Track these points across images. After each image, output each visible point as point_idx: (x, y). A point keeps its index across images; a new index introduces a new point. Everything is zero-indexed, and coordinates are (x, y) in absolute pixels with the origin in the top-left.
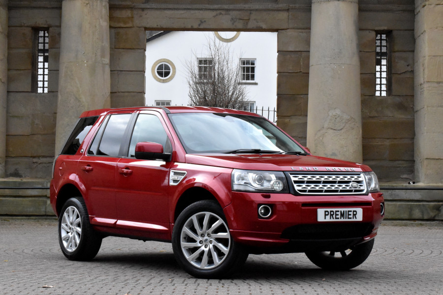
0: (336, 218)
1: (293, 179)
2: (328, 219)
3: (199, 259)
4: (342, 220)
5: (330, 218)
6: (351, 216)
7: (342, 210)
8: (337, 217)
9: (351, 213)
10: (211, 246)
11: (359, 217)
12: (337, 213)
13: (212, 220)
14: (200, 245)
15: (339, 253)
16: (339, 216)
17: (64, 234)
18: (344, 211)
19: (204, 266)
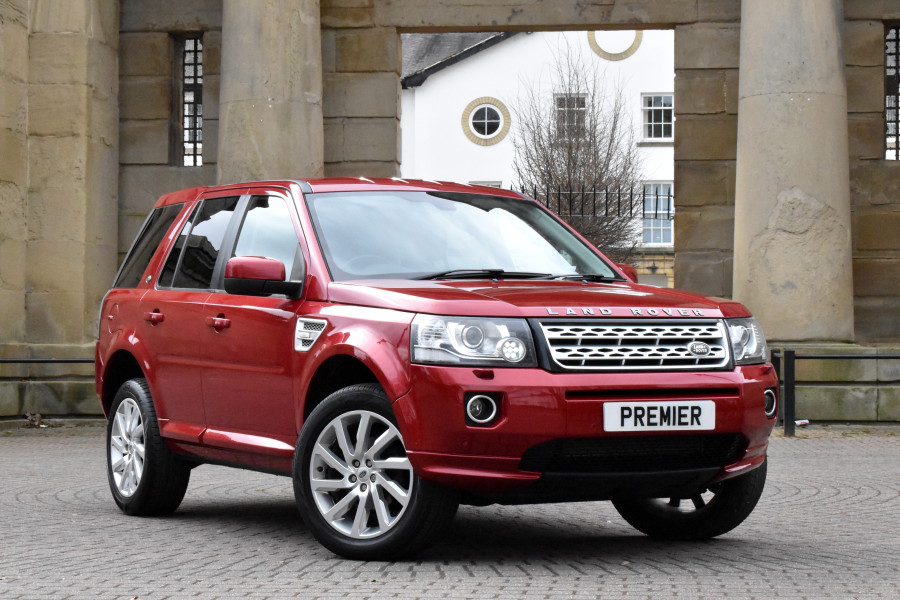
0: (649, 424)
1: (548, 334)
2: (629, 426)
3: (349, 516)
4: (665, 427)
5: (636, 424)
6: (688, 419)
7: (665, 404)
8: (652, 420)
9: (688, 412)
10: (373, 487)
11: (708, 420)
12: (652, 412)
13: (376, 429)
14: (350, 485)
15: (690, 501)
16: (657, 420)
17: (116, 458)
18: (669, 408)
19: (358, 531)
